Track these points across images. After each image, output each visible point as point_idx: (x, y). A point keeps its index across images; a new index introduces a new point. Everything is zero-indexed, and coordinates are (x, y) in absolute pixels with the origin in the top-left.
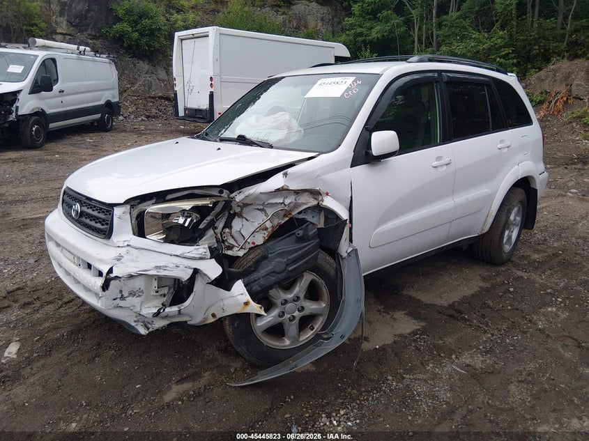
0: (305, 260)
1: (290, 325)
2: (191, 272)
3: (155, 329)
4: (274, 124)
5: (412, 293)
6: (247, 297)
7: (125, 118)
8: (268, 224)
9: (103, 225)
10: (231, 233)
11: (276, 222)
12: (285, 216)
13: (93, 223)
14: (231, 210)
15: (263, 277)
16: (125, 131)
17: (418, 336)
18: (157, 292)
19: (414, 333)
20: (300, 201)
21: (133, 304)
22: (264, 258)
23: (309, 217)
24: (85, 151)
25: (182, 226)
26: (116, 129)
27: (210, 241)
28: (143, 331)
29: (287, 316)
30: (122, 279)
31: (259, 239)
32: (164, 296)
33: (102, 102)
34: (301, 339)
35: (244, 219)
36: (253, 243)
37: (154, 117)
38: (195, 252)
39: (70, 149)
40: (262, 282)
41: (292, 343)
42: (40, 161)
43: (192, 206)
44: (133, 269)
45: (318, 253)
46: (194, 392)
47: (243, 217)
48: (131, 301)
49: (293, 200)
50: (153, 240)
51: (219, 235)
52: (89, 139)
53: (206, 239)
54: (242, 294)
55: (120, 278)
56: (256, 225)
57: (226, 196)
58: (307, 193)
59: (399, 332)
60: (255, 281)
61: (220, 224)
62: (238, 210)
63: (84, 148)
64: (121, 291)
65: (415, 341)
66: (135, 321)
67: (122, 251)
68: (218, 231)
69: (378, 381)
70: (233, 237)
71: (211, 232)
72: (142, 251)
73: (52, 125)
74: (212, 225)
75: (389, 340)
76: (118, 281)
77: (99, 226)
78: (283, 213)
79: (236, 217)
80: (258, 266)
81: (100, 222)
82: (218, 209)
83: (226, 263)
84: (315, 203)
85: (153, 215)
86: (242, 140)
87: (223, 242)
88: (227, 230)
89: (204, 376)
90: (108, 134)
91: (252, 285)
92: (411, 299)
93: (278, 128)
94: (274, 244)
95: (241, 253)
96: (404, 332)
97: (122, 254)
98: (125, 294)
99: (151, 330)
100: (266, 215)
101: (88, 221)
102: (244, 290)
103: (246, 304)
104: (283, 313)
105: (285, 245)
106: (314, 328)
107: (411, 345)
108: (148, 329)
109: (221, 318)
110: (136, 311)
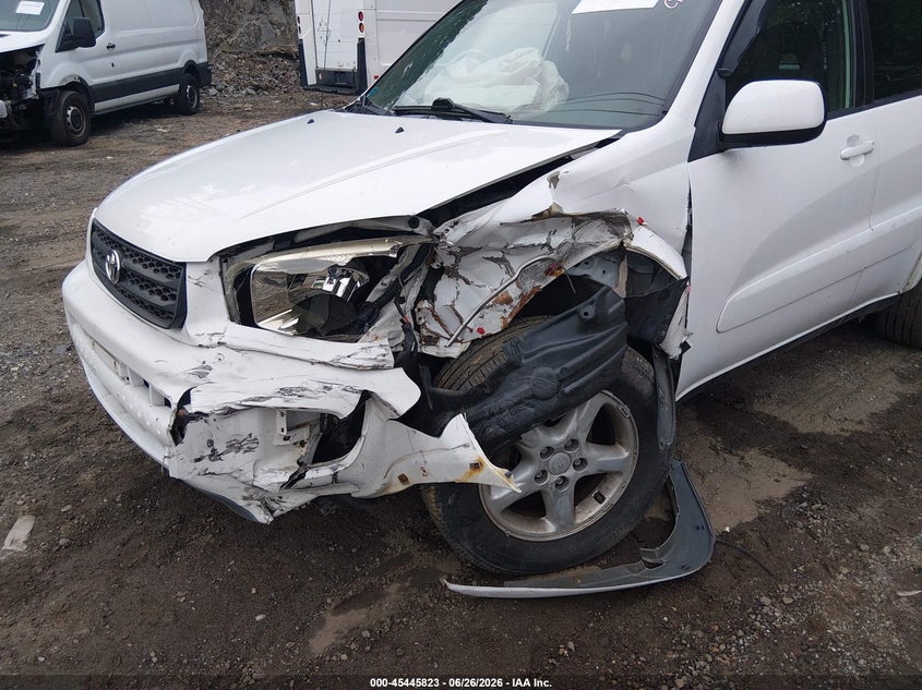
0: (598, 369)
1: (557, 496)
2: (356, 398)
3: (286, 510)
4: (508, 74)
5: (771, 409)
6: (477, 453)
7: (220, 91)
8: (514, 291)
9: (165, 298)
10: (433, 311)
11: (529, 286)
12: (549, 272)
13: (145, 294)
14: (434, 261)
15: (510, 407)
16: (221, 114)
17: (805, 504)
18: (286, 439)
19: (796, 496)
20: (582, 241)
21: (238, 466)
22: (512, 366)
23: (596, 274)
24: (156, 148)
25: (332, 296)
26: (205, 110)
27: (391, 329)
28: (262, 517)
29: (552, 478)
30: (210, 419)
31: (494, 323)
32: (302, 444)
33: (180, 64)
34: (578, 521)
35: (461, 281)
36: (481, 331)
37: (267, 89)
38: (362, 354)
39: (131, 145)
40: (507, 417)
41: (561, 529)
42: (81, 167)
43: (351, 257)
44: (233, 398)
45: (624, 352)
46: (371, 631)
47: (459, 277)
48: (232, 461)
49: (569, 238)
50: (274, 331)
51: (409, 316)
52: (162, 128)
53: (382, 325)
54: (465, 446)
55: (207, 415)
56: (487, 293)
57: (424, 232)
58: (598, 222)
59: (763, 496)
60: (492, 415)
61: (411, 292)
62: (449, 261)
63: (154, 144)
64: (211, 443)
65: (800, 515)
66: (245, 498)
67: (209, 356)
68: (407, 306)
69: (743, 607)
70: (437, 318)
71: (391, 310)
72: (250, 354)
73: (99, 106)
74: (394, 294)
75: (749, 515)
76: (201, 422)
77: (156, 300)
78: (544, 266)
79: (444, 276)
80: (499, 383)
81: (159, 293)
82: (406, 261)
83: (426, 375)
84: (615, 242)
85: (268, 278)
86: (444, 110)
87: (418, 328)
88: (425, 304)
89: (388, 594)
90: (192, 118)
91: (487, 423)
92: (772, 420)
93: (519, 80)
94: (534, 334)
95: (455, 351)
96: (773, 494)
97: (207, 363)
98: (220, 448)
99: (277, 513)
100: (509, 270)
101: (135, 289)
102: (470, 437)
103: (476, 466)
104: (544, 472)
105: (557, 337)
106: (604, 499)
107: (795, 525)
108: (272, 512)
109: (418, 485)
110: (243, 479)
